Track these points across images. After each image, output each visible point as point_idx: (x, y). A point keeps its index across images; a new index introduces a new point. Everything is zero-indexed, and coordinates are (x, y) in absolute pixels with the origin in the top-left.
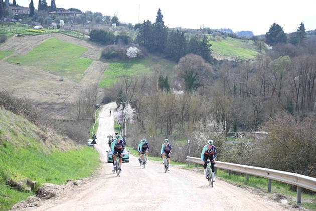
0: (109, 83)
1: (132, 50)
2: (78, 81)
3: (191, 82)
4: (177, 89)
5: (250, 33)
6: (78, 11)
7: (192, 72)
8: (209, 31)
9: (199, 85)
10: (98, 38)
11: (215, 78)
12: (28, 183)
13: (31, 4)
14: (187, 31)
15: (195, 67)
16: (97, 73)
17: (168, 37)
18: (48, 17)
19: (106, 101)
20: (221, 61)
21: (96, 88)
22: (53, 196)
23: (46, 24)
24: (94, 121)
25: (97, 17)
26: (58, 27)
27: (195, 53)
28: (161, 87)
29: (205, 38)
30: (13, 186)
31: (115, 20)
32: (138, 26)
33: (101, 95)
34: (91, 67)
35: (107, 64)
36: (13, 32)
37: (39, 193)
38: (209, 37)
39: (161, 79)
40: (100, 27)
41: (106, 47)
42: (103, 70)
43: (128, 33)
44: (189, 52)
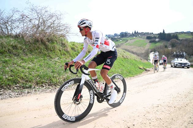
0: (152, 48)
1: (157, 40)
2: (144, 48)
3: (173, 46)
4: (170, 48)
5: (190, 32)
6: (143, 33)
7: (174, 43)
8: (178, 33)
9: (176, 46)
10: (148, 38)
11: (180, 44)
12: (143, 68)
13: (133, 33)
14: (171, 33)
15: (174, 42)
16: (149, 46)
17: (166, 36)
18: (137, 35)
19: (151, 52)
20: (182, 40)
21: (149, 49)
22: (149, 71)
23: (136, 36)
24: (148, 56)
25: (148, 33)
26: (139, 37)
27: (174, 38)
28: (165, 47)
29: (177, 35)
30: (141, 69)
31: (152, 33)
32: (158, 34)
33: (150, 50)
34: (147, 45)
35: (151, 44)
36: (129, 39)
37: (146, 70)
38: (178, 34)
39: (165, 46)
40: (149, 35)
41: (151, 40)
42: (150, 45)
43: (156, 36)
44: (172, 38)
